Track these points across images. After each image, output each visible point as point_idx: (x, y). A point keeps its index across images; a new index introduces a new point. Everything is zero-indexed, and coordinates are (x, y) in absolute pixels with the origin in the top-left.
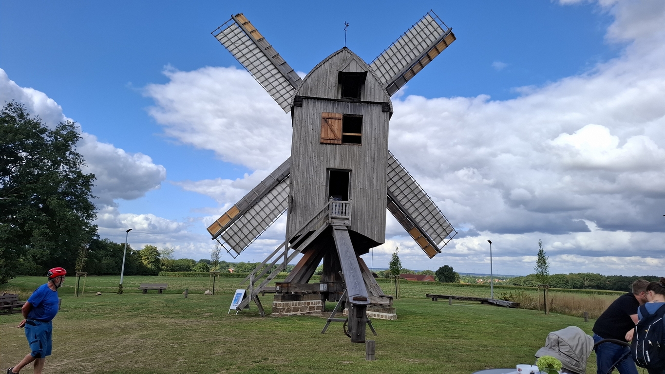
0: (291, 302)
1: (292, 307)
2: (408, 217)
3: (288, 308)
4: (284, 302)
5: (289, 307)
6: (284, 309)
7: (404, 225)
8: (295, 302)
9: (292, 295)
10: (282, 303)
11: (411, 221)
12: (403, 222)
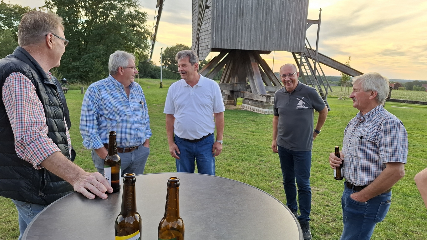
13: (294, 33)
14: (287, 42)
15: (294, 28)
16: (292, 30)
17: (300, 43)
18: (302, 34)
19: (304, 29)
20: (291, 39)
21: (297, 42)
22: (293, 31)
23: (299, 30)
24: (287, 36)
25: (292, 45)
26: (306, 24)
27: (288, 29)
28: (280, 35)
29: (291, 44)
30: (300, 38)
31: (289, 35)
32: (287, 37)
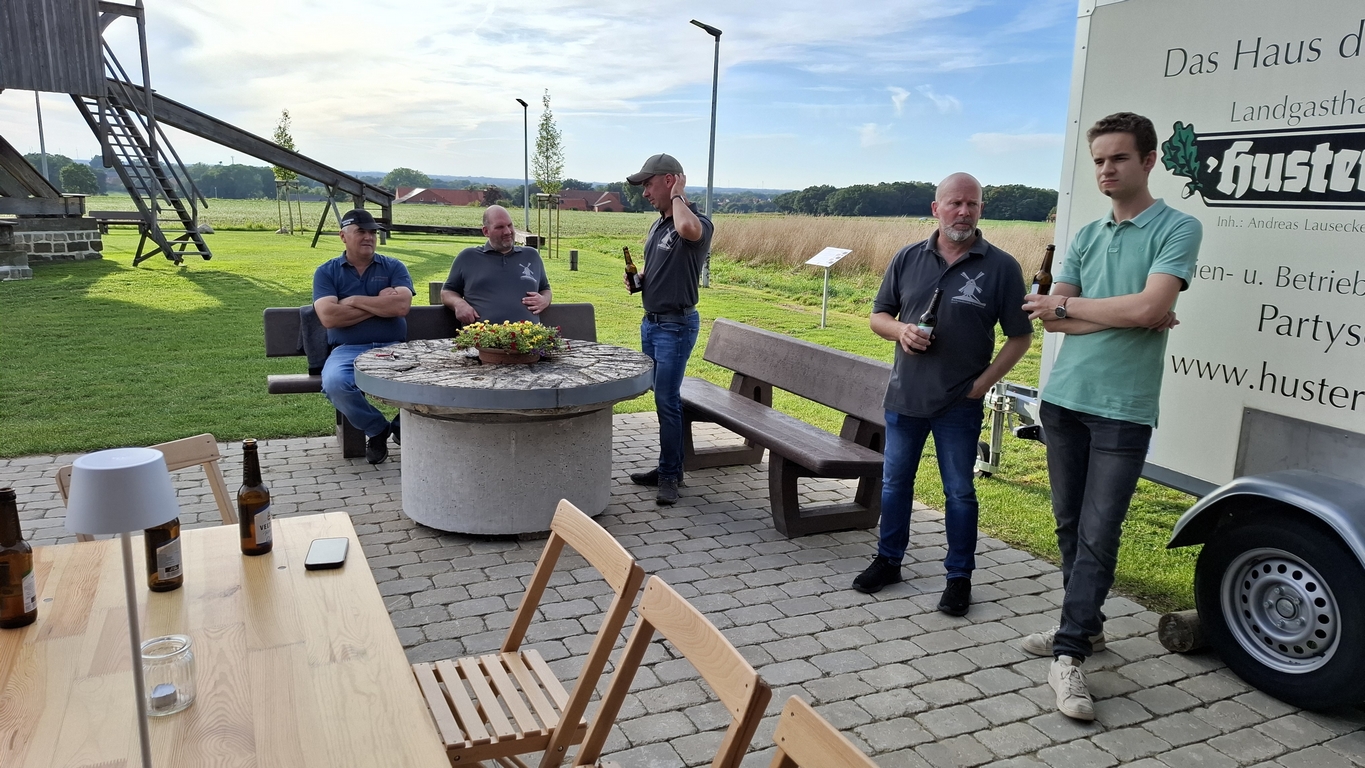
13: (61, 39)
14: (42, 63)
15: (57, 24)
16: (51, 30)
17: (87, 69)
18: (89, 42)
19: (92, 29)
20: (54, 54)
21: (78, 65)
22: (56, 30)
23: (75, 30)
24: (39, 45)
25: (61, 74)
26: (96, 15)
27: (35, 25)
28: (13, 42)
29: (57, 72)
30: (86, 55)
31: (44, 44)
32: (40, 50)
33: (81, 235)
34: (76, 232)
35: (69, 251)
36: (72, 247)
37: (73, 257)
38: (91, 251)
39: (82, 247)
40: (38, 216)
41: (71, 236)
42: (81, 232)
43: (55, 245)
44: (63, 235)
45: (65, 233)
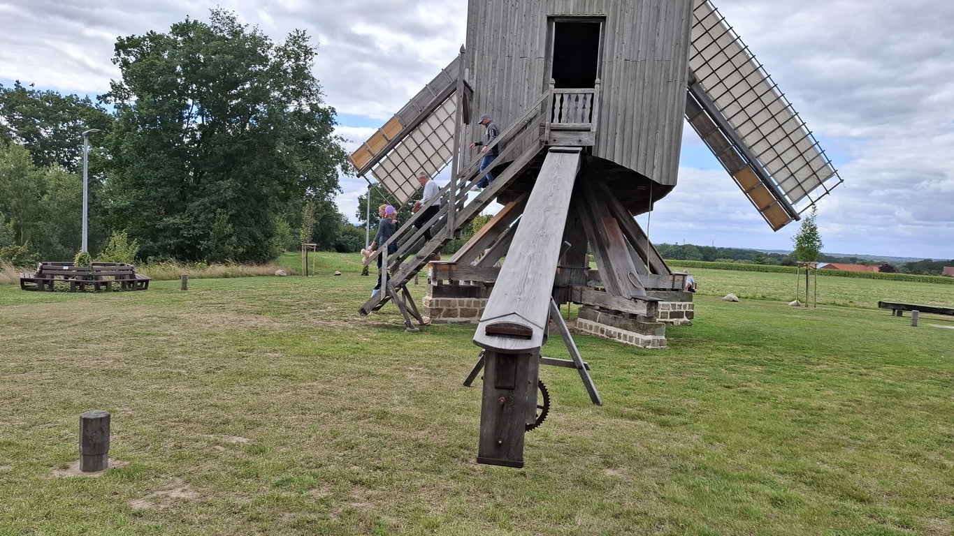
0: (457, 299)
1: (459, 308)
2: (735, 144)
3: (450, 310)
4: (439, 299)
5: (451, 308)
6: (440, 310)
7: (724, 161)
8: (466, 300)
9: (459, 287)
10: (435, 299)
11: (742, 153)
12: (723, 156)
33: (680, 306)
34: (677, 303)
35: (670, 318)
36: (673, 315)
37: (672, 323)
38: (685, 319)
39: (679, 315)
40: (653, 289)
41: (674, 306)
42: (680, 303)
43: (662, 313)
44: (668, 305)
45: (670, 303)
